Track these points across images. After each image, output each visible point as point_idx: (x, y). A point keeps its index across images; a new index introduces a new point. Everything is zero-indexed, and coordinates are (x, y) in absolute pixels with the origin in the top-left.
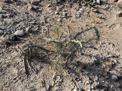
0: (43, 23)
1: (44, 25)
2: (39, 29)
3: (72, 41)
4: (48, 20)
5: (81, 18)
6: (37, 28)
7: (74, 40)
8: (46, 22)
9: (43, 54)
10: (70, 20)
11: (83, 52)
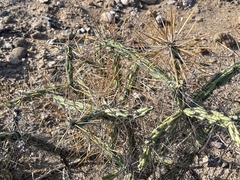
0: (41, 28)
1: (45, 37)
2: (25, 55)
3: (188, 112)
4: (63, 16)
5: (195, 9)
6: (16, 52)
7: (199, 110)
8: (56, 25)
9: (44, 164)
10: (155, 15)
11: (217, 153)
